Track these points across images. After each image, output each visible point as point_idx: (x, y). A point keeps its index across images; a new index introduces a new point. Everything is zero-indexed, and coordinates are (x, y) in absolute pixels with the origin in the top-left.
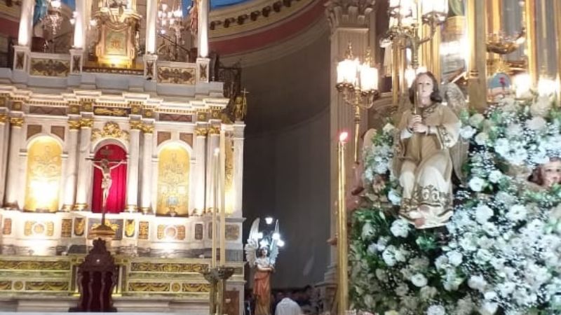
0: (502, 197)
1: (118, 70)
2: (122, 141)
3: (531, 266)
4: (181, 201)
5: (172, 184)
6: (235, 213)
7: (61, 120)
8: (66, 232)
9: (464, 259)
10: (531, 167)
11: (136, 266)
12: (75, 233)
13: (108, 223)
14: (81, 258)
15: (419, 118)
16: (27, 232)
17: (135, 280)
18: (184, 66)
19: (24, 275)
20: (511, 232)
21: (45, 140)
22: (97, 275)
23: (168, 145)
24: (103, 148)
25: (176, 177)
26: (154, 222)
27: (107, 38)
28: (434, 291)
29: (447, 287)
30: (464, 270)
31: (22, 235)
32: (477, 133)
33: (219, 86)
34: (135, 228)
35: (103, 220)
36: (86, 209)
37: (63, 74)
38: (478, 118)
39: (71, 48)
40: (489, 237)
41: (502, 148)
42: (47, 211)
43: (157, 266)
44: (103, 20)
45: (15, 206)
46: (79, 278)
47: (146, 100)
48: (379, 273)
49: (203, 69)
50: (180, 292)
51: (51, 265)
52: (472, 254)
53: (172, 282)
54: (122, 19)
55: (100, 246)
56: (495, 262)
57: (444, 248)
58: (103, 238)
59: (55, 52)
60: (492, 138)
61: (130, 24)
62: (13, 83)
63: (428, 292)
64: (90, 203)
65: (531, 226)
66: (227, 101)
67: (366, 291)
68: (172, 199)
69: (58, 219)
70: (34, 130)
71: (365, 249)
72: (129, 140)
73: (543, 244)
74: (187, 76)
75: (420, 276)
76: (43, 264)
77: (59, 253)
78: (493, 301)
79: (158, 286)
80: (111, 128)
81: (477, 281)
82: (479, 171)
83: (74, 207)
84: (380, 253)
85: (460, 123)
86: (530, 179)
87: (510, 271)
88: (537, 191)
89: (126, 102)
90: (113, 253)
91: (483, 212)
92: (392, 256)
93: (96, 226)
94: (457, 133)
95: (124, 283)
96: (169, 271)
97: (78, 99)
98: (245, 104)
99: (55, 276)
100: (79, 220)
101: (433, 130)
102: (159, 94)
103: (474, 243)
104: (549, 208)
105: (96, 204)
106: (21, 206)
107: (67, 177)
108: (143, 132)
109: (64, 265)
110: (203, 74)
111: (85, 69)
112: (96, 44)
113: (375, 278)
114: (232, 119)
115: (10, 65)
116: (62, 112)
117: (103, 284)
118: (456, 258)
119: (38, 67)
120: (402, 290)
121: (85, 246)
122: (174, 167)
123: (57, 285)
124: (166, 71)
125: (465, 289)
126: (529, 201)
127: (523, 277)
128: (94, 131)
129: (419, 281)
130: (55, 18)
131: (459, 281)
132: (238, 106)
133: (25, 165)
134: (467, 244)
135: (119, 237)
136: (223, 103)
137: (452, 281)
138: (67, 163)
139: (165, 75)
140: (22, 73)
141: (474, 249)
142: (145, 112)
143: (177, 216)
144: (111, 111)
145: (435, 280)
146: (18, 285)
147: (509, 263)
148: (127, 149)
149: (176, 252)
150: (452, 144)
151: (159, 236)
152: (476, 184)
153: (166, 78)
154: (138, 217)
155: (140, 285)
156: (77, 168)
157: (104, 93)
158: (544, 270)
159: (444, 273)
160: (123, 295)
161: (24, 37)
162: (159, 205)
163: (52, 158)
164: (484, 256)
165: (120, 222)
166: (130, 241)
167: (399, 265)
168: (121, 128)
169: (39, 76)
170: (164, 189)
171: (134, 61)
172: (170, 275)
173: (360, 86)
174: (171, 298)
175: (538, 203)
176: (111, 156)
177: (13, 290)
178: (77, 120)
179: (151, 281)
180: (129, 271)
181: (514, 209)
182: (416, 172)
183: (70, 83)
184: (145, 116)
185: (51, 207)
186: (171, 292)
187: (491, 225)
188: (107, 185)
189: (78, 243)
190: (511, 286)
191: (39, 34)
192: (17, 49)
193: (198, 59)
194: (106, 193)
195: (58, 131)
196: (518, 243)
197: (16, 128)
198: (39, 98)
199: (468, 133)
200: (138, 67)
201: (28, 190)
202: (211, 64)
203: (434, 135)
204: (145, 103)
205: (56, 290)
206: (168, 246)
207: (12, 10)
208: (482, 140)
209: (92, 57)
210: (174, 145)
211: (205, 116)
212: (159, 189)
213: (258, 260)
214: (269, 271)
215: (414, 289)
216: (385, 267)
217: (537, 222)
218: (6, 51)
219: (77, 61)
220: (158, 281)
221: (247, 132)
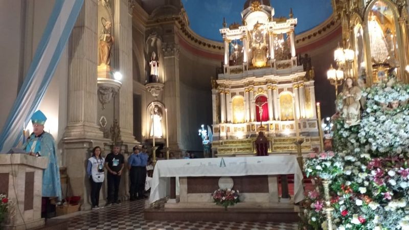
0: (378, 113)
1: (261, 68)
2: (265, 94)
3: (388, 134)
4: (290, 114)
5: (286, 108)
6: (314, 117)
7: (242, 89)
8: (249, 130)
9: (366, 134)
10: (388, 103)
11: (275, 141)
12: (252, 130)
13: (263, 126)
14: (255, 139)
15: (348, 92)
16: (235, 131)
17: (276, 146)
18: (286, 62)
19: (236, 146)
20: (381, 124)
21: (238, 97)
22: (262, 145)
23: (283, 93)
24: (258, 98)
25: (288, 105)
26: (281, 123)
27: (256, 56)
28: (358, 144)
29: (362, 142)
30: (367, 137)
31: (234, 132)
32: (368, 94)
33: (302, 67)
34: (274, 126)
35: (261, 124)
36: (254, 121)
37: (241, 72)
38: (369, 89)
39: (243, 62)
40: (374, 126)
41: (376, 98)
42: (241, 123)
43: (284, 140)
44: (254, 49)
45: (230, 122)
46: (255, 146)
47: (272, 77)
48: (342, 139)
49: (294, 61)
50: (294, 149)
51: (245, 142)
52: (368, 132)
53: (290, 146)
54: (261, 48)
55: (261, 134)
56: (376, 134)
57: (360, 131)
58: (262, 131)
59: (238, 64)
60: (373, 95)
61: (264, 49)
62: (224, 79)
63: (356, 144)
64: (256, 119)
65: (386, 122)
66: (305, 73)
67: (339, 146)
68: (287, 114)
69: (245, 126)
70: (233, 94)
71: (338, 132)
72: (267, 93)
73: (391, 127)
74: (288, 65)
75: (353, 140)
76: (242, 142)
77: (247, 138)
78: (375, 146)
79: (285, 147)
80: (260, 90)
81: (370, 140)
82: (370, 106)
83: (250, 121)
84: (342, 134)
85: (362, 92)
86: (388, 106)
87: (381, 136)
88: (390, 110)
89: (265, 79)
90: (266, 136)
91: (372, 119)
92: (345, 134)
93: (259, 127)
94: (361, 95)
95: (272, 147)
96: (289, 142)
97: (247, 81)
98: (313, 72)
99: (246, 145)
100: (253, 125)
101: (353, 95)
102: (277, 74)
103: (369, 128)
104: (394, 115)
105: (258, 119)
106: (232, 121)
107: (246, 110)
108: (272, 90)
109: (249, 142)
110: (294, 63)
111: (249, 69)
112: (252, 59)
113: (341, 141)
114: (309, 80)
115: (223, 73)
116: (242, 86)
117: (264, 148)
118: (364, 134)
119: (232, 71)
120: (349, 144)
121: (256, 135)
122: (287, 101)
123: (248, 149)
124: (279, 65)
125: (367, 143)
126: (387, 114)
127: (385, 138)
128: (254, 92)
129: (353, 141)
130: (236, 52)
131: (365, 141)
132: (311, 74)
133: (232, 108)
134: (366, 129)
135: (268, 130)
136: (303, 74)
137: (363, 141)
138: (246, 105)
139: (279, 66)
140: (227, 75)
141: (368, 130)
142: (273, 82)
143: (289, 120)
144: (260, 83)
145: (358, 140)
146: (235, 149)
147: (380, 134)
148: (267, 97)
149: (291, 134)
150: (359, 99)
151: (283, 128)
152: (369, 110)
153: (280, 67)
154: (274, 122)
155: (278, 148)
156: (250, 106)
157: (257, 77)
158: (391, 135)
159: (361, 138)
160: (272, 151)
161: (226, 61)
162: (282, 117)
163: (240, 104)
164: (372, 132)
165: (268, 125)
166: (272, 131)
167: (347, 137)
168: (264, 90)
169: (233, 75)
170: (283, 111)
171: (267, 63)
172: (289, 143)
173: (337, 78)
174: (290, 152)
175: (390, 114)
176: (262, 100)
177: (233, 151)
178: (248, 88)
179: (282, 146)
180: (273, 142)
181: (382, 117)
182: (347, 109)
183: (244, 75)
184: (273, 84)
185: (242, 121)
186: (290, 149)
187: (374, 123)
188: (261, 111)
189: (253, 133)
190: (381, 141)
191: (231, 59)
192: (225, 66)
193: (292, 58)
194: (261, 115)
195: (242, 94)
196: (383, 127)
197: (227, 94)
198: (234, 83)
199: (365, 95)
200: (268, 65)
201: (234, 116)
202: (297, 59)
203: (353, 97)
204: (272, 79)
205: (248, 151)
206: (287, 132)
207: (221, 51)
208: (370, 96)
209: (251, 64)
210: (285, 93)
211: (296, 80)
212: (281, 110)
213: (326, 135)
214: (330, 139)
215: (352, 144)
216: (343, 138)
217: (389, 120)
218: (221, 66)
219: (246, 67)
220: (285, 146)
221: (315, 84)
